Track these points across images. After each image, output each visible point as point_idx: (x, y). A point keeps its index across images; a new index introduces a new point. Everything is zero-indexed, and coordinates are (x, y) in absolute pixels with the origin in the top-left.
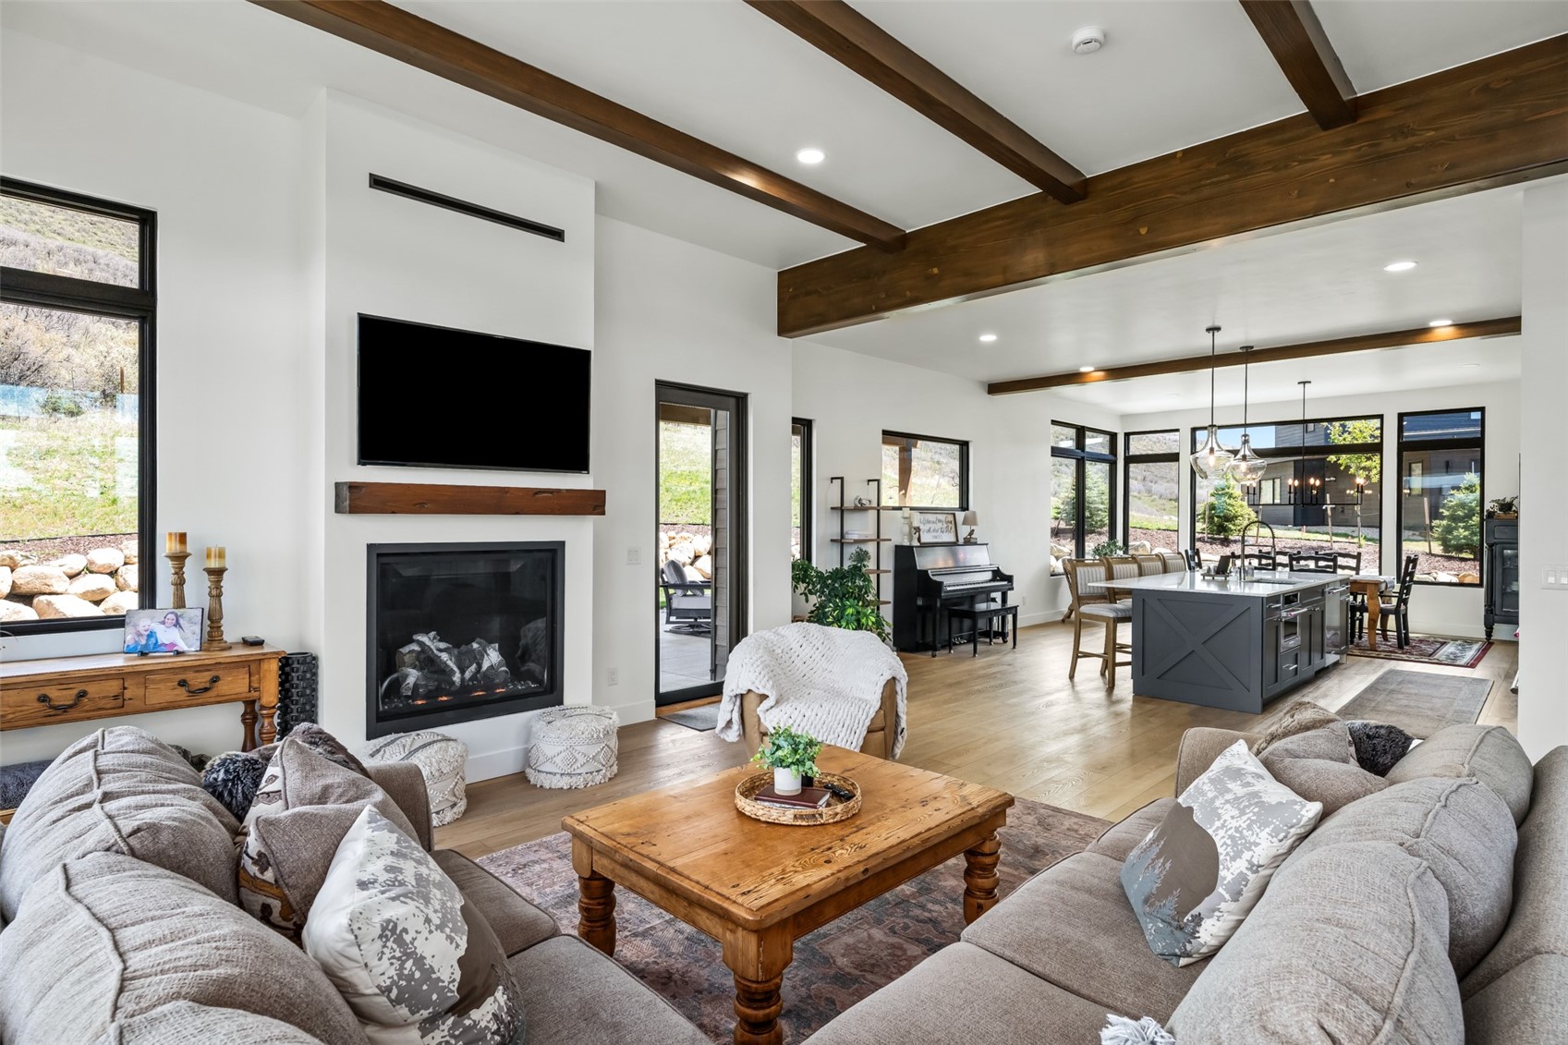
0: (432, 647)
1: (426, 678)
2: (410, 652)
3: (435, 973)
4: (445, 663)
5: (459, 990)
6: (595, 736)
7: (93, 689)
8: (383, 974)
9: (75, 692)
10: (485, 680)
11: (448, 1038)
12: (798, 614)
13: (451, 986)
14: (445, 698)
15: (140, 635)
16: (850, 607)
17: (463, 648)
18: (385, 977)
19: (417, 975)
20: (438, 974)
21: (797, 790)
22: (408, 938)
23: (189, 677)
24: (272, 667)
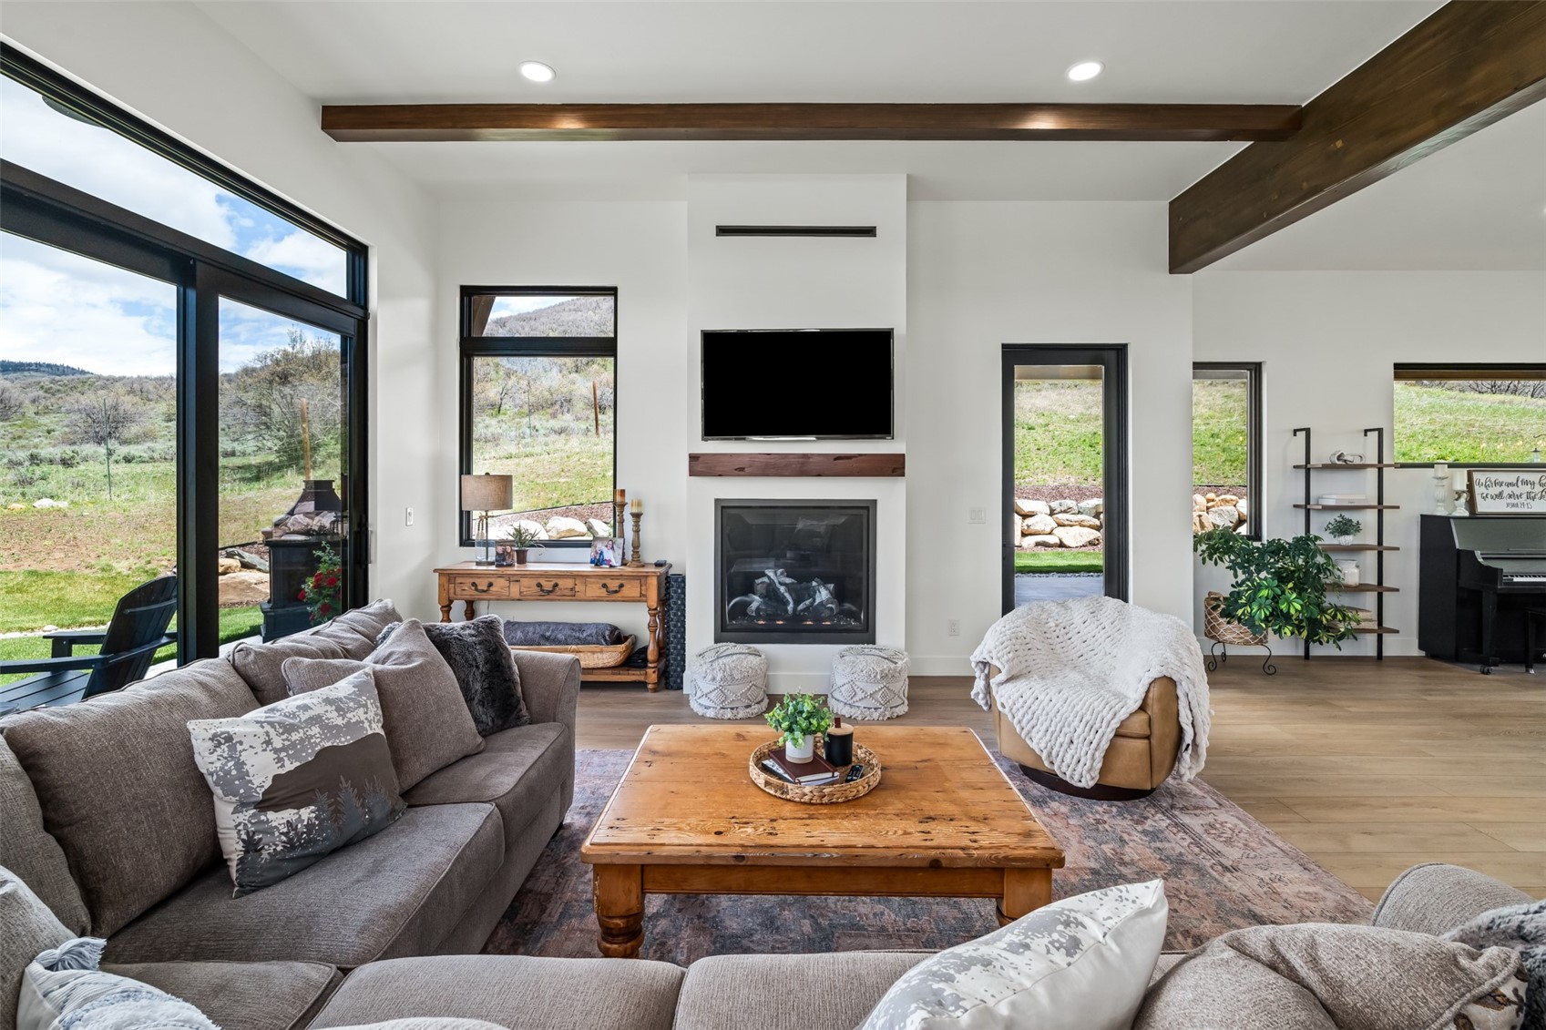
0: (776, 581)
1: (765, 603)
2: (761, 583)
3: (248, 776)
4: (783, 594)
5: (263, 794)
6: (872, 676)
7: (561, 582)
8: (212, 763)
9: (552, 583)
10: (814, 612)
11: (246, 822)
12: (1213, 591)
13: (258, 789)
14: (781, 622)
15: (597, 553)
16: (1267, 587)
17: (804, 585)
18: (213, 766)
19: (234, 772)
20: (251, 778)
21: (809, 758)
22: (239, 748)
23: (608, 582)
24: (653, 582)
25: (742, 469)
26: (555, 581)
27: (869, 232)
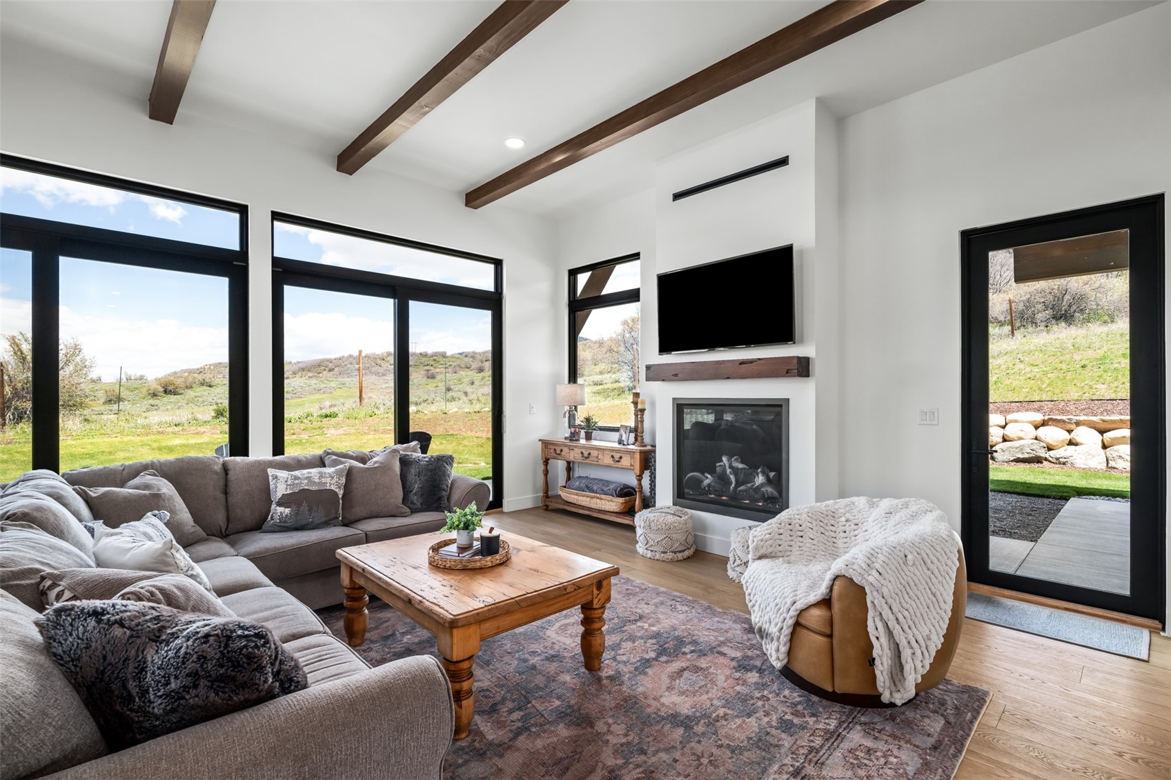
0: (727, 465)
1: (714, 481)
4: (729, 476)
10: (750, 493)
14: (724, 498)
23: (614, 454)
24: (638, 456)
25: (676, 375)
26: (589, 451)
27: (783, 162)
